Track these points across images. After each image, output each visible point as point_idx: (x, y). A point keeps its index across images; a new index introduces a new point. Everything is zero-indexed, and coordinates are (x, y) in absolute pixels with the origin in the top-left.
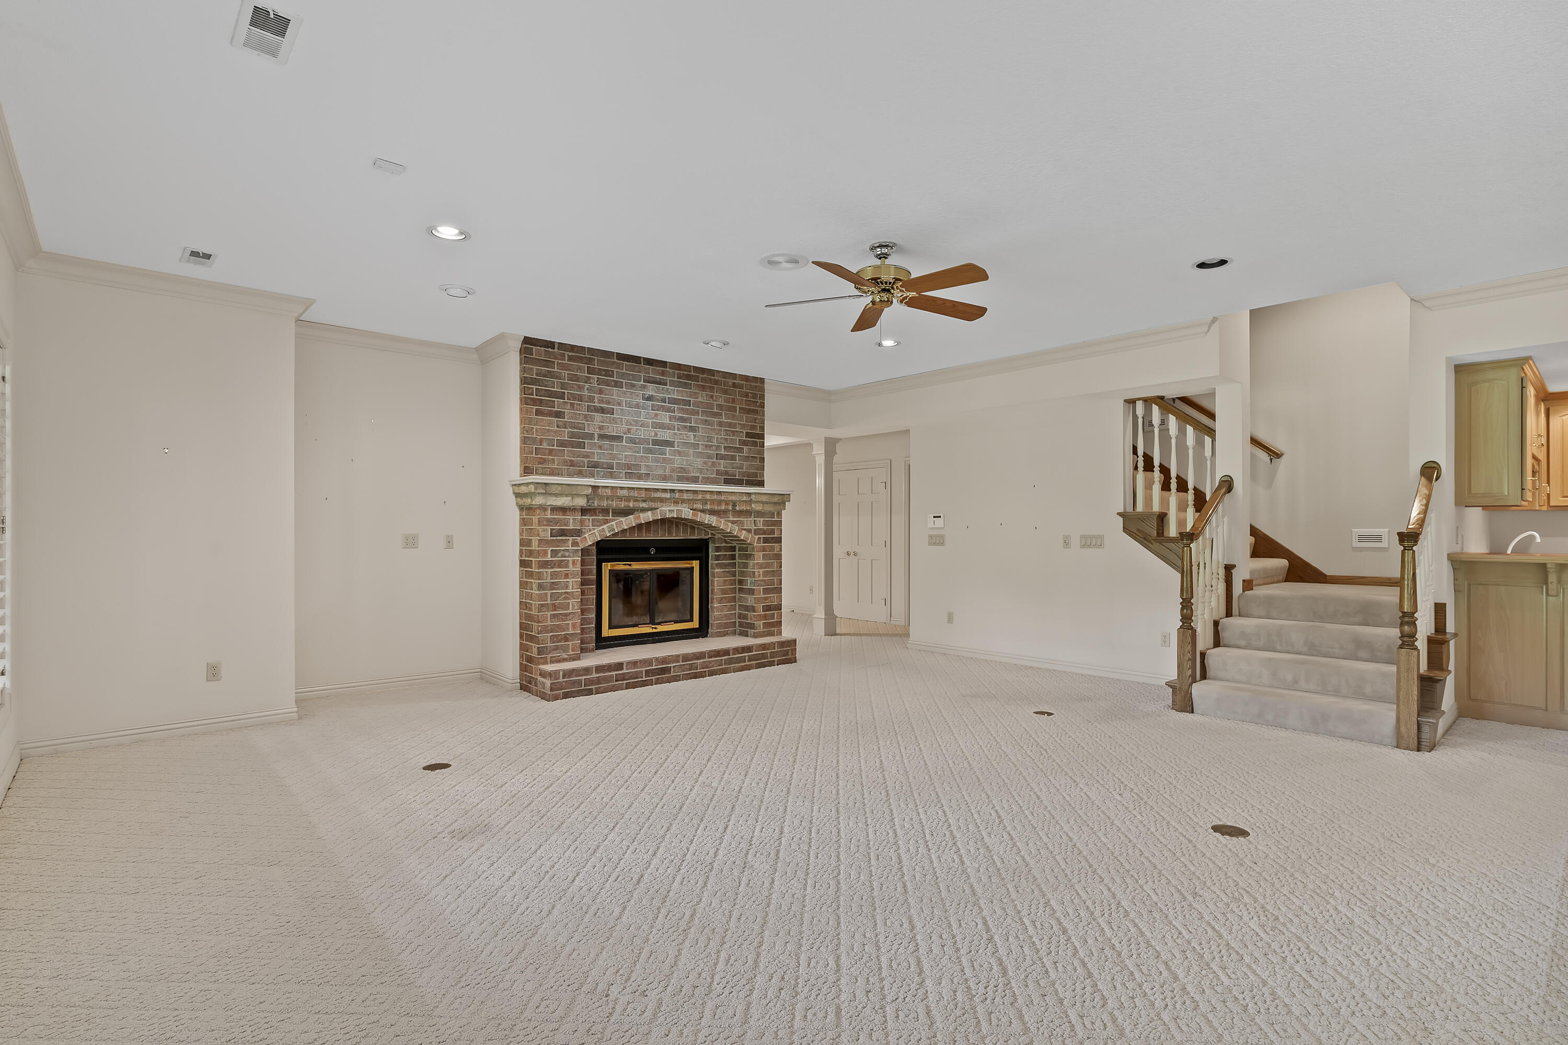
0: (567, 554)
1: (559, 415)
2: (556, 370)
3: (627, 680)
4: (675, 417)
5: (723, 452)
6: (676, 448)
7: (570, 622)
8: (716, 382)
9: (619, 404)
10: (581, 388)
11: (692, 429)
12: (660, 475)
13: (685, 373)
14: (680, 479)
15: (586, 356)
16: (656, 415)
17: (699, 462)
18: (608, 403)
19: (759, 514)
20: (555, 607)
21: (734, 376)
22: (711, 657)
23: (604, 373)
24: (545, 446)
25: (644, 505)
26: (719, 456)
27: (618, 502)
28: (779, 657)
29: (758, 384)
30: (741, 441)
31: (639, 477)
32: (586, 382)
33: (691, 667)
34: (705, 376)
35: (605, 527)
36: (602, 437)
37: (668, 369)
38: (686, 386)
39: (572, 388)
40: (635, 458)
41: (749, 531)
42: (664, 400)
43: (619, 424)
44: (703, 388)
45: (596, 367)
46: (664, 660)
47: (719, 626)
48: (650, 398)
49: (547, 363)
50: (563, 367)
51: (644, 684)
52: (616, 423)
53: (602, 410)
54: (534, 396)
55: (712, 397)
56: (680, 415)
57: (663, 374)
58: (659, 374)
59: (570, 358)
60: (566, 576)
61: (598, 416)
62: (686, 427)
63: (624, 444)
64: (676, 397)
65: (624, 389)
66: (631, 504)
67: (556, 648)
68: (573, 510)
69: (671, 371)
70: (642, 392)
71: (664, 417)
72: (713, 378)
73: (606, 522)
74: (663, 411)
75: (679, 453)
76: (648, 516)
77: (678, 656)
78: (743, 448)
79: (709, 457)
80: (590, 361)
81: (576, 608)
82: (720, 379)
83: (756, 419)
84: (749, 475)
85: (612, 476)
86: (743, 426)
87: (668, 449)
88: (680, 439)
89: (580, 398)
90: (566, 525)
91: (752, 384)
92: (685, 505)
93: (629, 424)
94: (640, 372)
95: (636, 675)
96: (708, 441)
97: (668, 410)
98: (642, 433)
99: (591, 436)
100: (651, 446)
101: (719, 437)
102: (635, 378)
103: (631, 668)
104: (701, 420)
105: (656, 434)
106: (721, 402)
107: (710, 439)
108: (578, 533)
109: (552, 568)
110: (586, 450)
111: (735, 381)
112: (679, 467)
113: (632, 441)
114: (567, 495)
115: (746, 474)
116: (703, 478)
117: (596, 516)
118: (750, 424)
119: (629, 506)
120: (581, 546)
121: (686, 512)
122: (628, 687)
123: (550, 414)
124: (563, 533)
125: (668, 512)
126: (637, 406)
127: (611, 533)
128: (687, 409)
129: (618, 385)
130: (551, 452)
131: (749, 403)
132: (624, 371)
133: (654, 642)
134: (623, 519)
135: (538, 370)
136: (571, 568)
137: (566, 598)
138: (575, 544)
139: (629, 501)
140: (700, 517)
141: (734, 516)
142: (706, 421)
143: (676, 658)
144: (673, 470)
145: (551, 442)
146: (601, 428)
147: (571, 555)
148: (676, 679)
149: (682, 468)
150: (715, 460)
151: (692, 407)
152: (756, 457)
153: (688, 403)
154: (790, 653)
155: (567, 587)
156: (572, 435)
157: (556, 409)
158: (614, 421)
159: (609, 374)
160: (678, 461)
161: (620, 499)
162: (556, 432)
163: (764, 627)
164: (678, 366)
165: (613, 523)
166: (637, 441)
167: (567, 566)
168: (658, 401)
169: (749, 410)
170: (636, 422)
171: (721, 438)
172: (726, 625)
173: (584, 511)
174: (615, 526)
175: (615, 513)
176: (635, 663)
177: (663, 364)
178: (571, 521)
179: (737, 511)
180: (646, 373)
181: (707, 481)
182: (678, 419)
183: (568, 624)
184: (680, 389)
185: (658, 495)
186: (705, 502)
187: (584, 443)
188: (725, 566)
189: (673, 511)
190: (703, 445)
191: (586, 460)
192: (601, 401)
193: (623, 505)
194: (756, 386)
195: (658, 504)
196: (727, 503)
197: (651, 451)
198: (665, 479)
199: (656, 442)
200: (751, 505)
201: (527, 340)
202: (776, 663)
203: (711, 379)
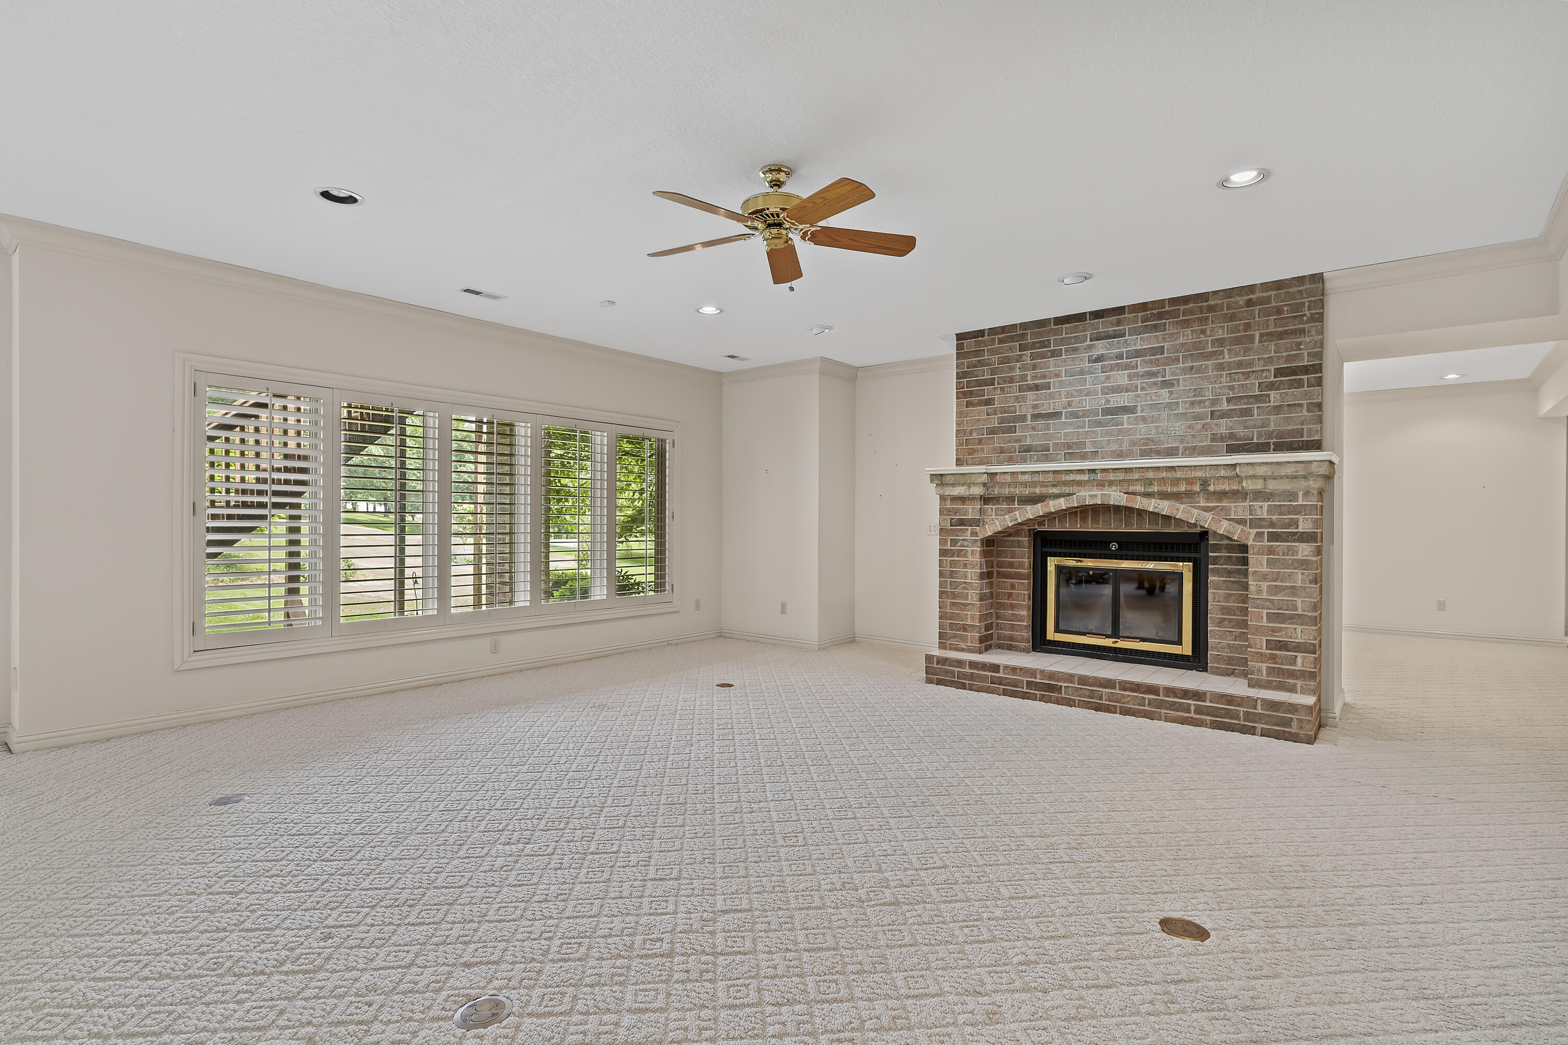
0: (966, 544)
1: (989, 402)
2: (986, 357)
3: (1004, 685)
4: (1137, 375)
5: (1225, 406)
6: (1139, 414)
7: (969, 613)
8: (1211, 309)
9: (1057, 375)
10: (1012, 369)
11: (1166, 384)
12: (1113, 452)
13: (1155, 312)
14: (1145, 454)
15: (1018, 332)
16: (1108, 378)
17: (1179, 427)
18: (1044, 377)
19: (1259, 495)
20: (954, 596)
21: (1251, 288)
22: (1125, 690)
23: (1038, 345)
24: (975, 435)
25: (1055, 490)
26: (1216, 414)
27: (1022, 489)
28: (1266, 723)
29: (1307, 286)
30: (1263, 386)
31: (1084, 457)
32: (1017, 362)
33: (1092, 694)
34: (1191, 305)
35: (1006, 516)
36: (1036, 417)
37: (1127, 315)
38: (1155, 328)
39: (1003, 371)
40: (1078, 436)
41: (1241, 522)
42: (1120, 356)
43: (1057, 399)
44: (1187, 324)
45: (1029, 341)
46: (1052, 675)
47: (1218, 658)
48: (1099, 359)
49: (978, 353)
50: (993, 352)
51: (1025, 696)
52: (1053, 398)
53: (1037, 387)
54: (966, 389)
55: (1203, 332)
56: (1146, 369)
57: (1119, 323)
58: (1113, 325)
59: (1001, 341)
60: (965, 566)
61: (1031, 395)
62: (1155, 383)
63: (1063, 420)
64: (1139, 347)
65: (1064, 357)
66: (1038, 491)
67: (955, 636)
68: (971, 499)
69: (1131, 315)
70: (1087, 355)
71: (1121, 378)
72: (1205, 304)
73: (1010, 511)
74: (1118, 370)
75: (1144, 419)
76: (1062, 504)
77: (1072, 676)
78: (1269, 396)
79: (1197, 417)
80: (1023, 336)
81: (975, 599)
82: (1220, 302)
83: (1300, 344)
84: (1281, 434)
85: (1048, 459)
86: (1270, 360)
87: (1125, 417)
88: (1146, 401)
89: (1011, 380)
90: (964, 515)
91: (1290, 290)
92: (1114, 488)
93: (1069, 396)
94: (1085, 331)
95: (1015, 684)
96: (1194, 396)
97: (1127, 367)
98: (1088, 404)
99: (1023, 418)
100: (1100, 417)
101: (1217, 386)
102: (1077, 340)
103: (1008, 674)
104: (1183, 369)
105: (1108, 401)
106: (1220, 334)
107: (1199, 392)
108: (975, 522)
109: (952, 556)
110: (1017, 434)
111: (1252, 296)
112: (1144, 438)
113: (1074, 415)
114: (963, 485)
115: (1275, 434)
116: (1186, 449)
117: (999, 504)
118: (1284, 354)
119: (1035, 493)
120: (981, 536)
121: (1116, 497)
122: (1005, 693)
123: (980, 403)
124: (961, 522)
125: (1088, 498)
126: (1082, 372)
127: (1013, 523)
128: (1158, 360)
129: (1055, 354)
130: (980, 441)
131: (1284, 321)
132: (1064, 336)
133: (1116, 660)
134: (1028, 508)
135: (968, 362)
136: (970, 558)
137: (964, 588)
138: (974, 534)
139: (1035, 487)
140: (1139, 503)
141: (1208, 500)
142: (1192, 368)
143: (1070, 677)
144: (1133, 443)
145: (980, 431)
146: (1035, 407)
147: (970, 545)
148: (1069, 703)
149: (1148, 439)
150: (1209, 420)
151: (1166, 355)
152: (1301, 405)
153: (1161, 350)
154: (1295, 724)
155: (966, 577)
156: (1002, 421)
157: (986, 397)
158: (1051, 396)
159: (1044, 344)
160: (1143, 431)
161: (1025, 484)
162: (985, 420)
163: (1268, 674)
164: (1144, 306)
165: (1017, 513)
166: (1081, 414)
167: (965, 556)
168: (1112, 359)
169: (1286, 332)
170: (1080, 391)
171: (1220, 388)
172: (1230, 660)
173: (986, 500)
174: (1018, 516)
175: (1022, 501)
176: (1014, 670)
177: (1120, 310)
178: (970, 510)
179: (1214, 493)
180: (1095, 329)
181: (1192, 451)
182: (1142, 376)
183: (967, 615)
184: (1145, 335)
185: (1072, 477)
186: (1150, 482)
187: (1015, 427)
188: (1229, 573)
189: (1096, 496)
190: (1186, 402)
191: (1017, 445)
192: (1035, 377)
193: (1027, 491)
194: (1300, 292)
195: (1075, 489)
196: (1189, 481)
197: (1099, 424)
198: (1120, 455)
199: (1107, 411)
200: (1240, 482)
201: (960, 337)
202: (1259, 731)
203: (1201, 308)
